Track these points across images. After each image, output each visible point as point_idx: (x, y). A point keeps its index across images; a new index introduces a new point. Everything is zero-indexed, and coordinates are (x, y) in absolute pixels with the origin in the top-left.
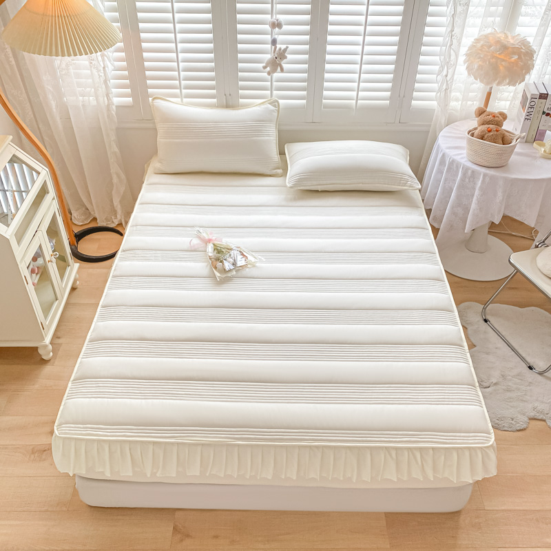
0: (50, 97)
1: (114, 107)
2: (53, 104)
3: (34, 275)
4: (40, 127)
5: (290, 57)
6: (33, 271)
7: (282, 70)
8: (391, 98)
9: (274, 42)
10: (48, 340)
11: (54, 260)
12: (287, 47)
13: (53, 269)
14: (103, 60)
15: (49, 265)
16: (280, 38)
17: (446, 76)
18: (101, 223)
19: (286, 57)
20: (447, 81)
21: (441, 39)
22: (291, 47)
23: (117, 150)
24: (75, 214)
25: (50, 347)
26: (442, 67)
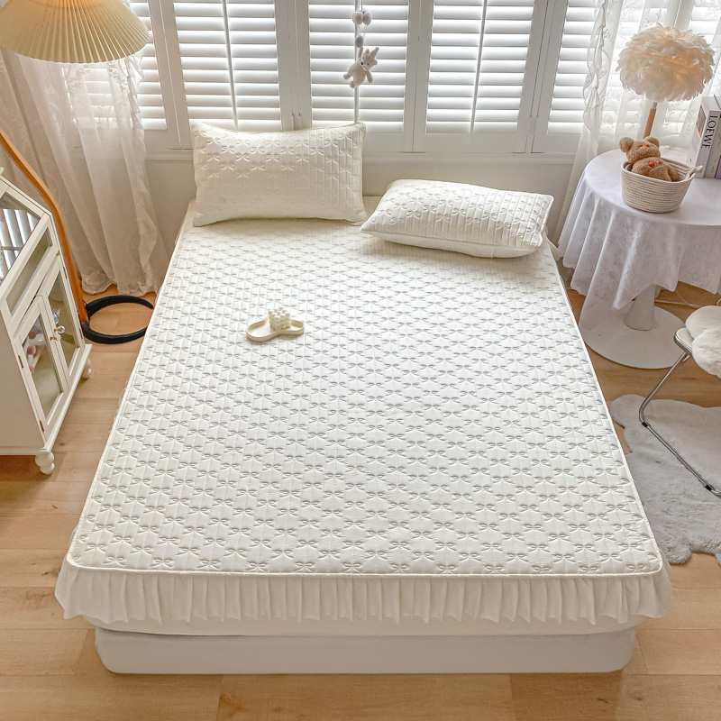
0: (54, 117)
1: (142, 132)
2: (58, 127)
3: (31, 356)
4: (41, 158)
5: (380, 62)
6: (29, 351)
7: (370, 80)
8: (519, 119)
9: (359, 42)
10: (48, 446)
11: (59, 337)
12: (377, 49)
13: (57, 349)
14: (128, 68)
15: (52, 343)
16: (367, 36)
17: (597, 88)
18: (122, 292)
19: (376, 63)
20: (598, 95)
21: (588, 38)
22: (382, 49)
23: (145, 190)
24: (86, 279)
25: (52, 456)
26: (591, 76)
